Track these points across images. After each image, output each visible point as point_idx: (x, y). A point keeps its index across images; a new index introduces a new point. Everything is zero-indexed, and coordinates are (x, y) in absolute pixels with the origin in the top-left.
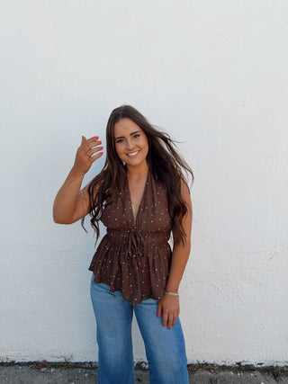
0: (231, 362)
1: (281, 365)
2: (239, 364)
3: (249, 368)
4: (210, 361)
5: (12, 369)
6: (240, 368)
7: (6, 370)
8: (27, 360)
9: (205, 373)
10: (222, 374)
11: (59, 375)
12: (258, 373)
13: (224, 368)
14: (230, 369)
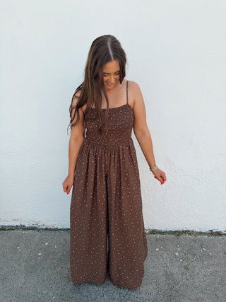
0: (206, 229)
2: (211, 231)
3: (219, 234)
4: (191, 229)
5: (58, 233)
6: (211, 233)
7: (53, 233)
9: (187, 236)
10: (199, 237)
12: (225, 237)
13: (201, 233)
14: (205, 234)
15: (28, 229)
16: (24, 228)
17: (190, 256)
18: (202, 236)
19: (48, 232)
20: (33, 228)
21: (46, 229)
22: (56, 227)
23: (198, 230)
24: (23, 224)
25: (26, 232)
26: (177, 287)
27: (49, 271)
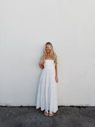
0: (69, 105)
1: (81, 106)
3: (73, 106)
4: (64, 105)
5: (15, 108)
6: (71, 106)
7: (13, 108)
8: (18, 106)
9: (62, 108)
10: (66, 108)
11: (27, 109)
12: (75, 108)
13: (67, 107)
14: (69, 107)
15: (4, 107)
16: (2, 106)
17: (62, 114)
18: (67, 108)
19: (11, 108)
20: (5, 107)
21: (11, 107)
22: (14, 106)
23: (66, 106)
24: (2, 105)
25: (3, 108)
26: (56, 123)
27: (11, 120)
